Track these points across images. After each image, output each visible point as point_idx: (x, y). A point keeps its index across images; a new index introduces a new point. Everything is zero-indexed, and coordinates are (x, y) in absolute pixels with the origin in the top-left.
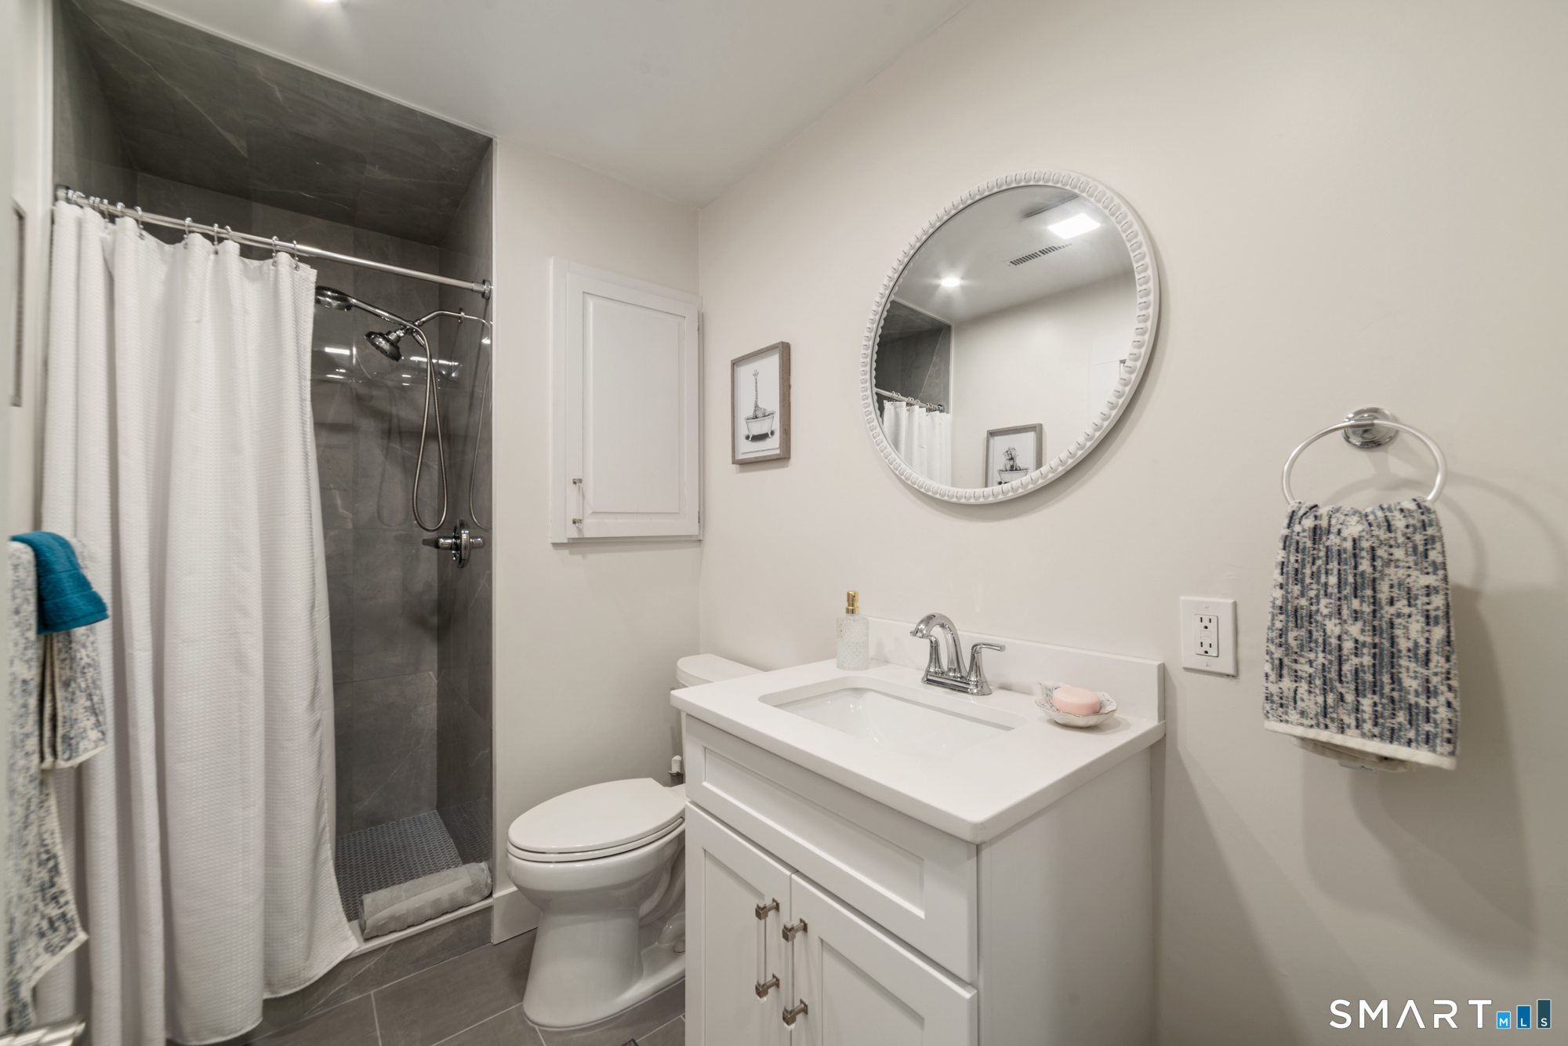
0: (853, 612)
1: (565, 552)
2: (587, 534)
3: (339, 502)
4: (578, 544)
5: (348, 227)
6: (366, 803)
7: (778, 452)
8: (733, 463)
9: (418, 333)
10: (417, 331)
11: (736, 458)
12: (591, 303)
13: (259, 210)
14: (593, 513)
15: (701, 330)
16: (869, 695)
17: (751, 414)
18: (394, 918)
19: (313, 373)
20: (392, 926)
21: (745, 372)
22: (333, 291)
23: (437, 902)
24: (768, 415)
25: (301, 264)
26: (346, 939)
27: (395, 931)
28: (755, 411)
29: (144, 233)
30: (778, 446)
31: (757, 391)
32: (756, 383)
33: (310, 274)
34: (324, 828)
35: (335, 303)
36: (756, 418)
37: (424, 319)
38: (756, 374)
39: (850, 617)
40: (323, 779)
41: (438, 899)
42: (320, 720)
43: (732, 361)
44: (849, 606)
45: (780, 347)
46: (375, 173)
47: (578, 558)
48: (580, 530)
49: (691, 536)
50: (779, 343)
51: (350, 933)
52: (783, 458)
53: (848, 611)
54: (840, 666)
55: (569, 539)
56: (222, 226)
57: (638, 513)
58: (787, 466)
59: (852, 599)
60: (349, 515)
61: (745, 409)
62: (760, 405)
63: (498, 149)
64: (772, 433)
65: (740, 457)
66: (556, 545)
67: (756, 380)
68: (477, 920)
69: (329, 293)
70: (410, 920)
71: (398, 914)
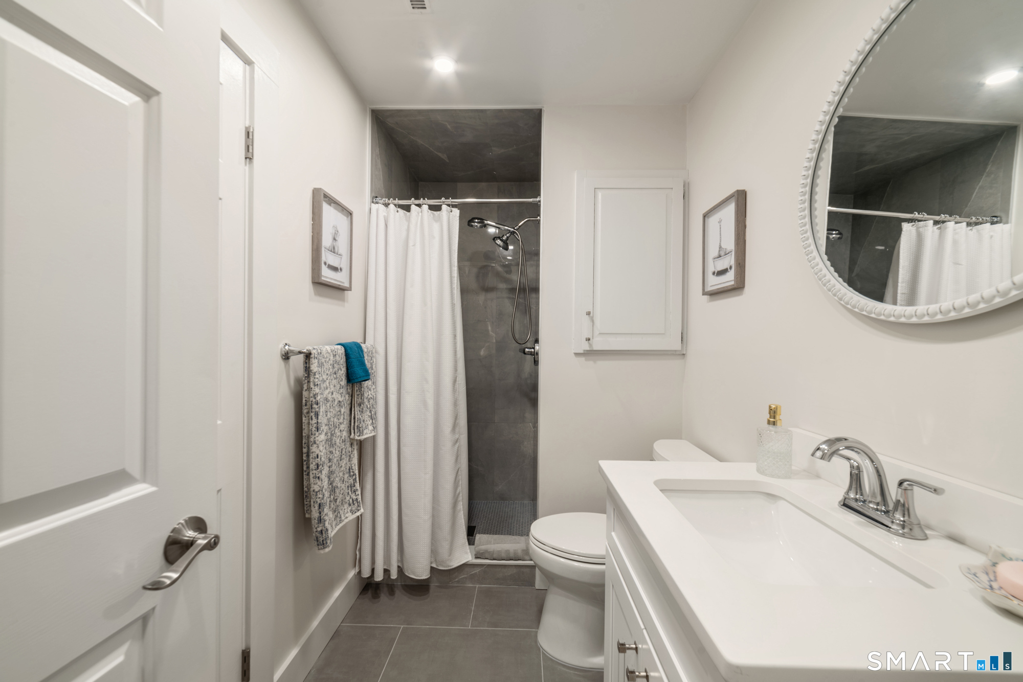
0: (774, 423)
1: (582, 359)
2: (595, 348)
3: (490, 328)
4: (590, 354)
5: (495, 183)
6: (500, 488)
7: (733, 283)
8: (703, 295)
9: (517, 234)
10: (515, 232)
11: (706, 290)
12: (600, 194)
13: (460, 185)
14: (600, 334)
15: (685, 196)
16: (782, 503)
17: (716, 254)
18: (486, 551)
19: (459, 262)
20: (487, 556)
21: (713, 221)
22: (478, 219)
23: (507, 551)
24: (728, 253)
25: (453, 209)
26: (467, 553)
27: (488, 559)
28: (719, 251)
29: (399, 209)
30: (733, 279)
31: (721, 235)
32: (720, 228)
33: (456, 212)
34: (459, 494)
35: (479, 225)
36: (720, 256)
37: (520, 225)
38: (720, 222)
39: (771, 427)
40: (459, 469)
41: (508, 550)
42: (458, 439)
43: (703, 214)
44: (770, 417)
45: (736, 195)
46: (497, 151)
47: (591, 363)
48: (590, 345)
49: (675, 351)
50: (735, 192)
51: (469, 551)
52: (739, 287)
53: (769, 422)
54: (758, 470)
55: (584, 350)
56: (424, 199)
57: (632, 334)
58: (742, 294)
59: (773, 412)
60: (494, 335)
61: (713, 251)
62: (723, 246)
63: (545, 114)
64: (731, 268)
65: (709, 288)
66: (577, 354)
67: (720, 226)
68: (527, 570)
69: (476, 221)
70: (495, 556)
71: (492, 550)
